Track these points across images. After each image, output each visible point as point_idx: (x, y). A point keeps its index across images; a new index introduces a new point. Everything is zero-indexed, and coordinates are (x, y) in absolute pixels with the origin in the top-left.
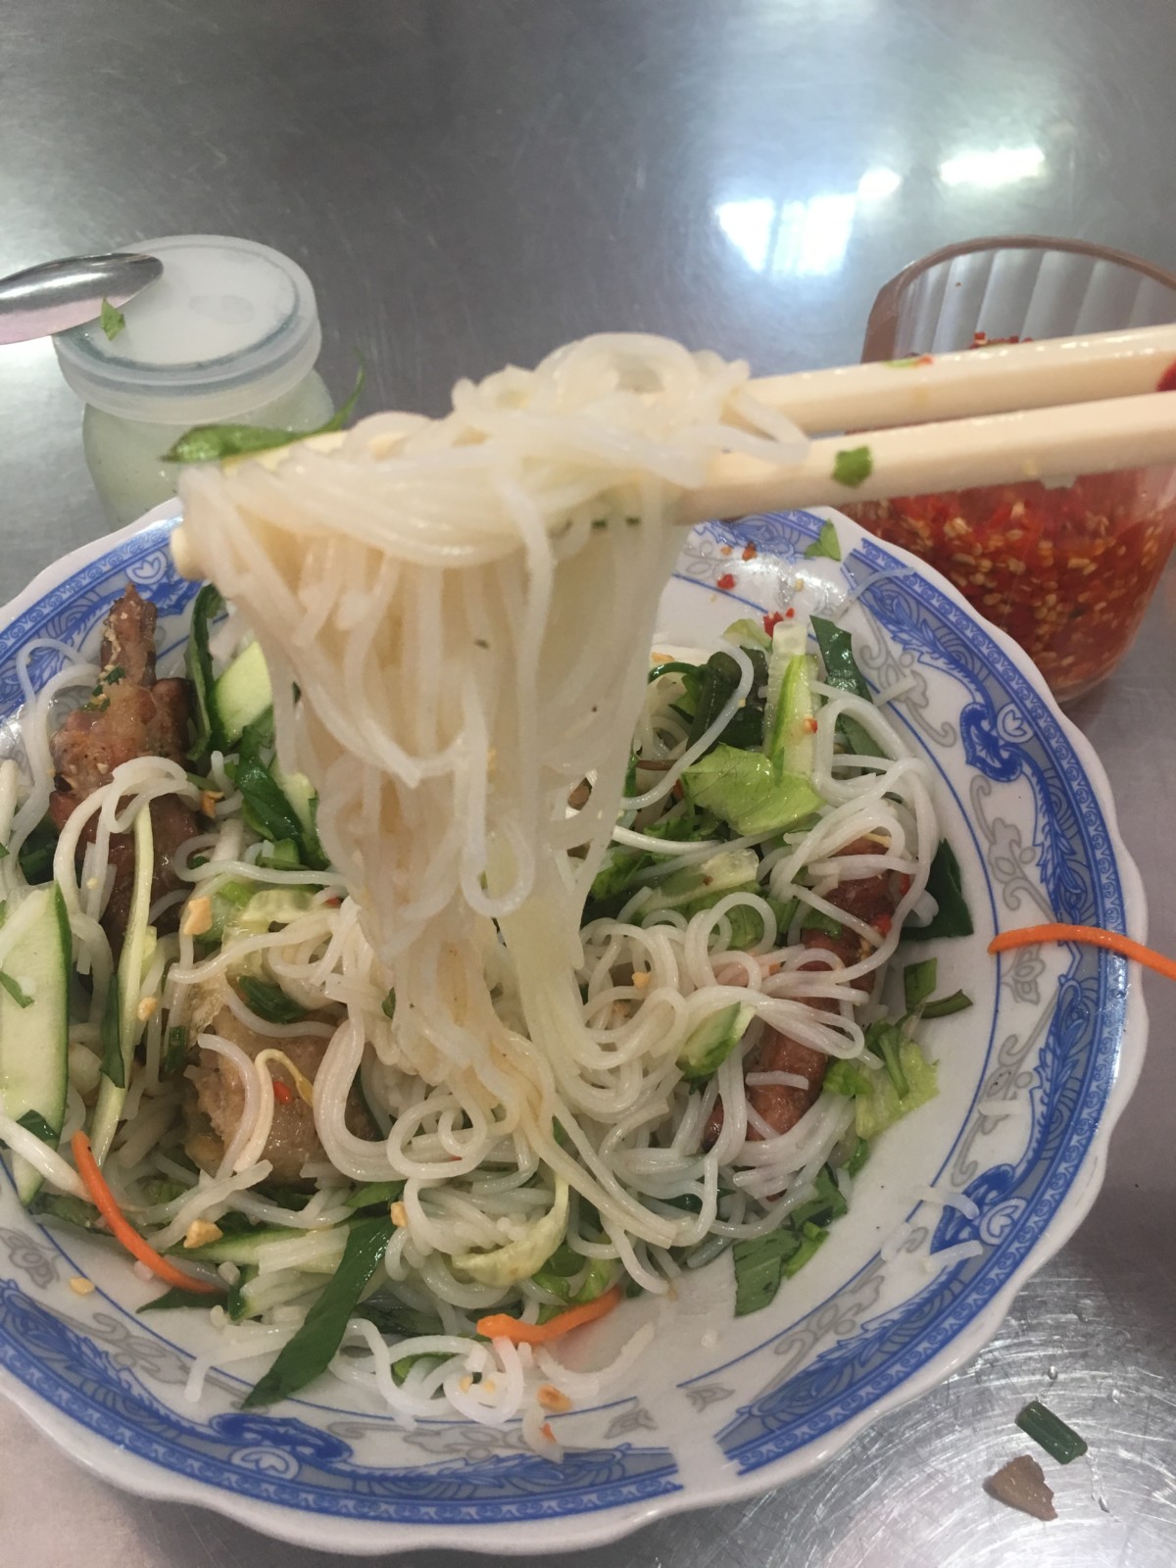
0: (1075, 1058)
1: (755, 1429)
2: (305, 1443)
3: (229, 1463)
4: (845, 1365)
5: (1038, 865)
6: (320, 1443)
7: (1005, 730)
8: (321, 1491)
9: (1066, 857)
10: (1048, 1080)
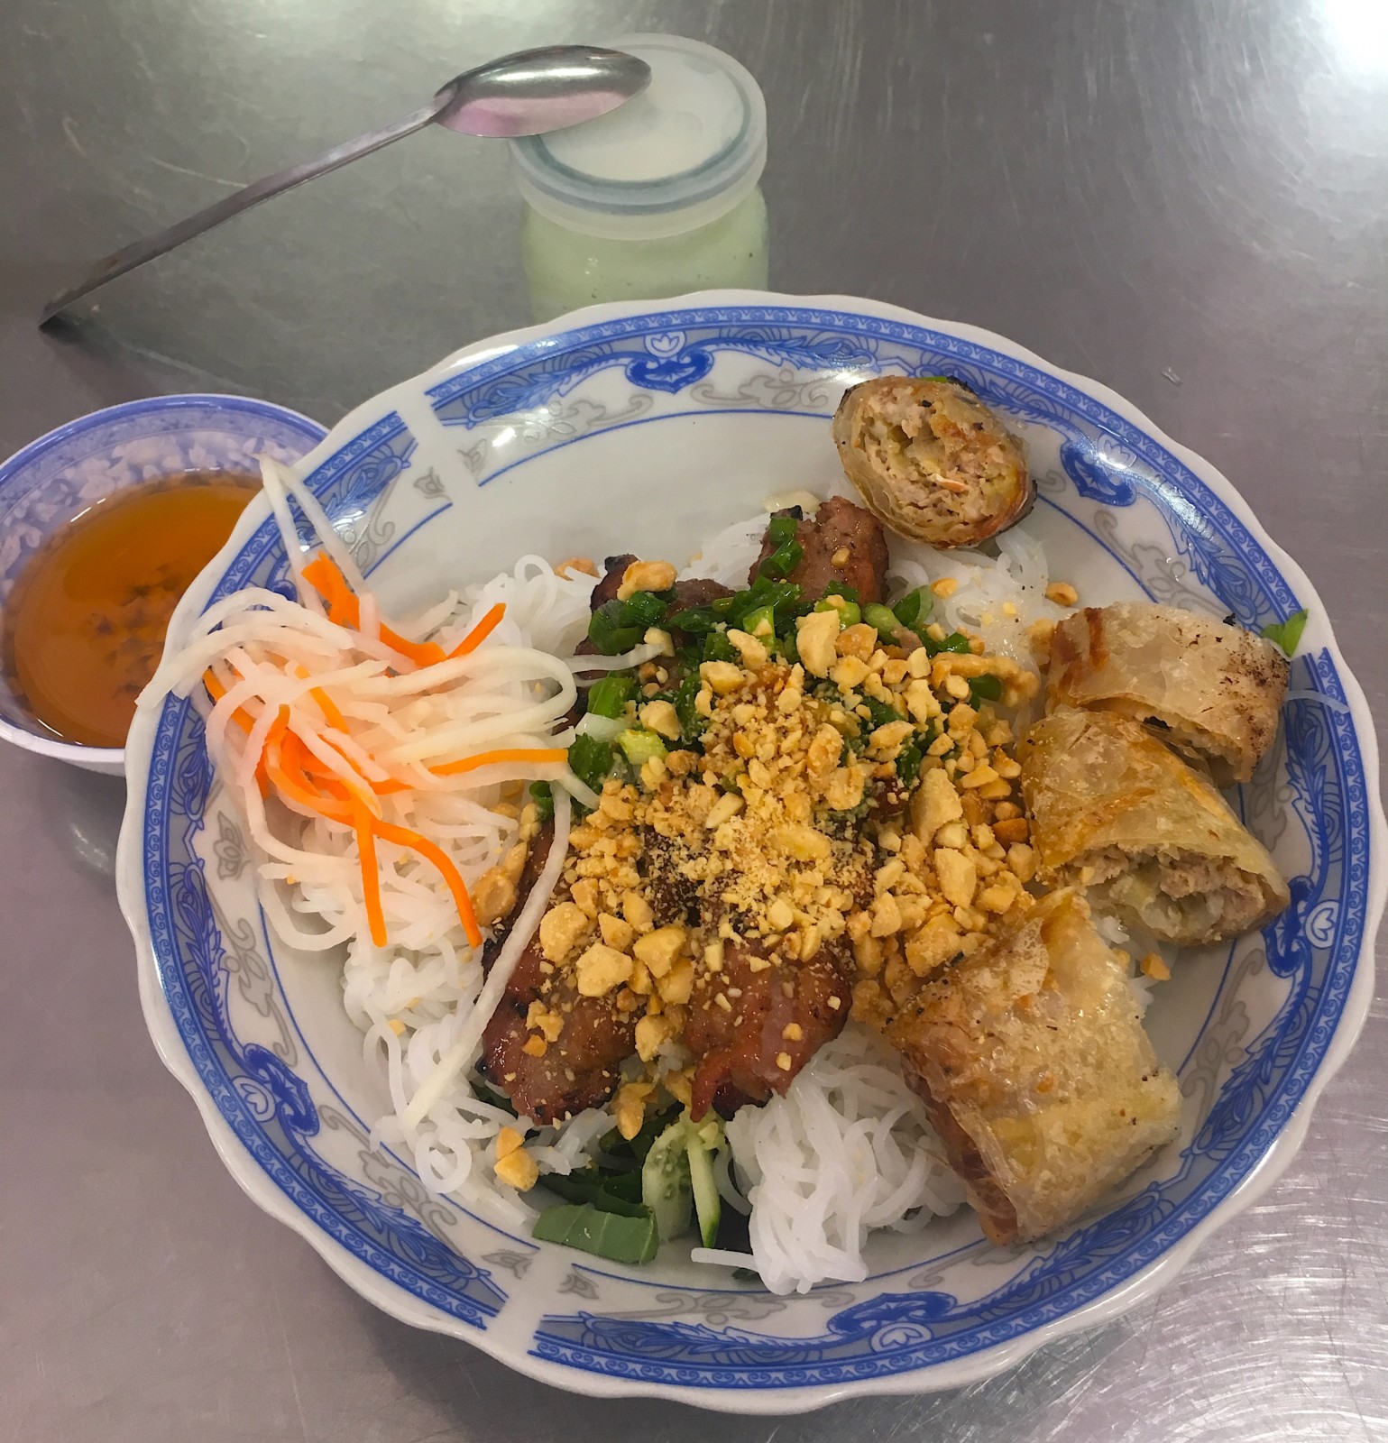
0: (1090, 1258)
1: (573, 1333)
2: (293, 1105)
3: (231, 1081)
4: (680, 1343)
5: (1233, 1070)
6: (303, 1112)
7: (1312, 924)
8: (269, 1144)
9: (1258, 1080)
10: (1055, 1260)
